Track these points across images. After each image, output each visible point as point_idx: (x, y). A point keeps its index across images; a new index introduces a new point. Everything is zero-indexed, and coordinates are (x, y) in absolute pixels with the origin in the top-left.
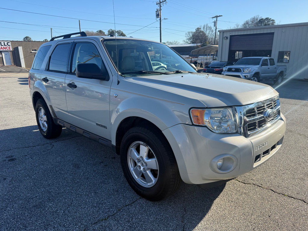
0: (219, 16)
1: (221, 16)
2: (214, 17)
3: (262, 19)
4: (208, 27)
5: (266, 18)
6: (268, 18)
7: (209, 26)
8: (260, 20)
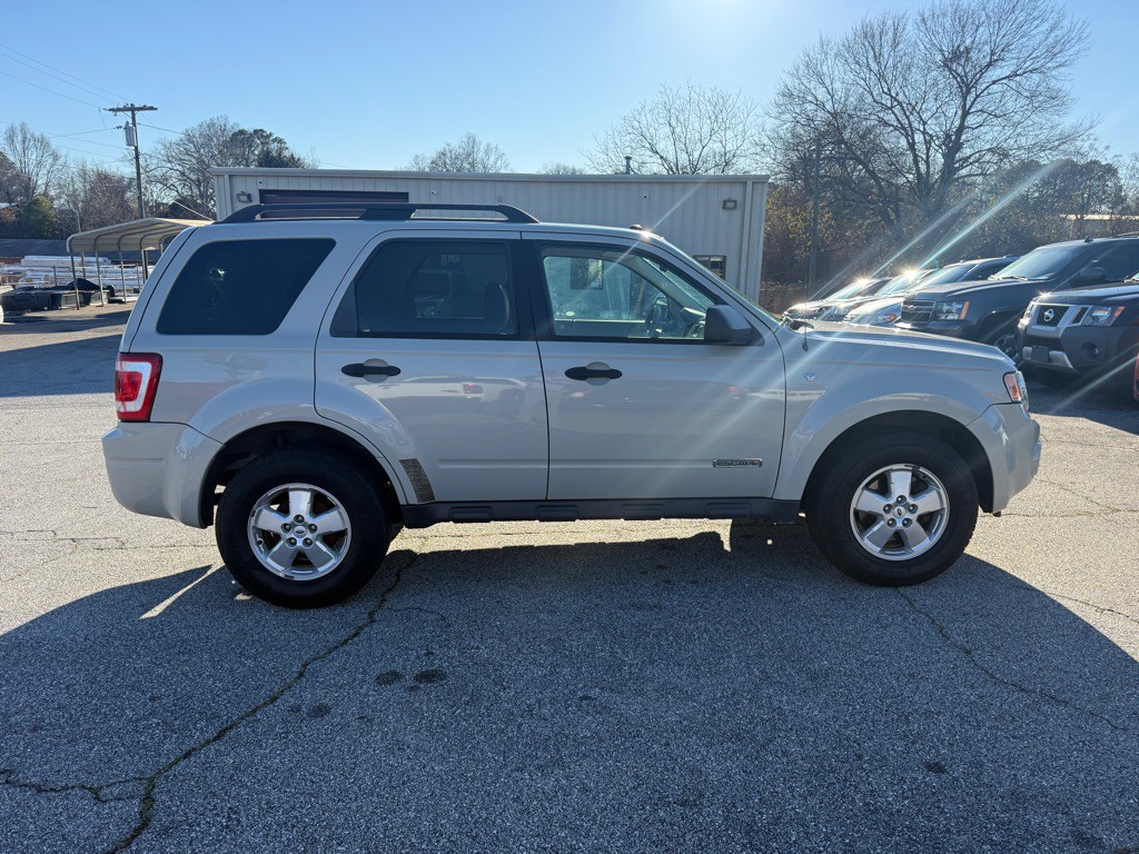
0: (144, 108)
1: (151, 108)
2: (119, 110)
3: (242, 132)
4: (33, 136)
5: (256, 131)
6: (261, 130)
7: (37, 134)
8: (235, 135)
